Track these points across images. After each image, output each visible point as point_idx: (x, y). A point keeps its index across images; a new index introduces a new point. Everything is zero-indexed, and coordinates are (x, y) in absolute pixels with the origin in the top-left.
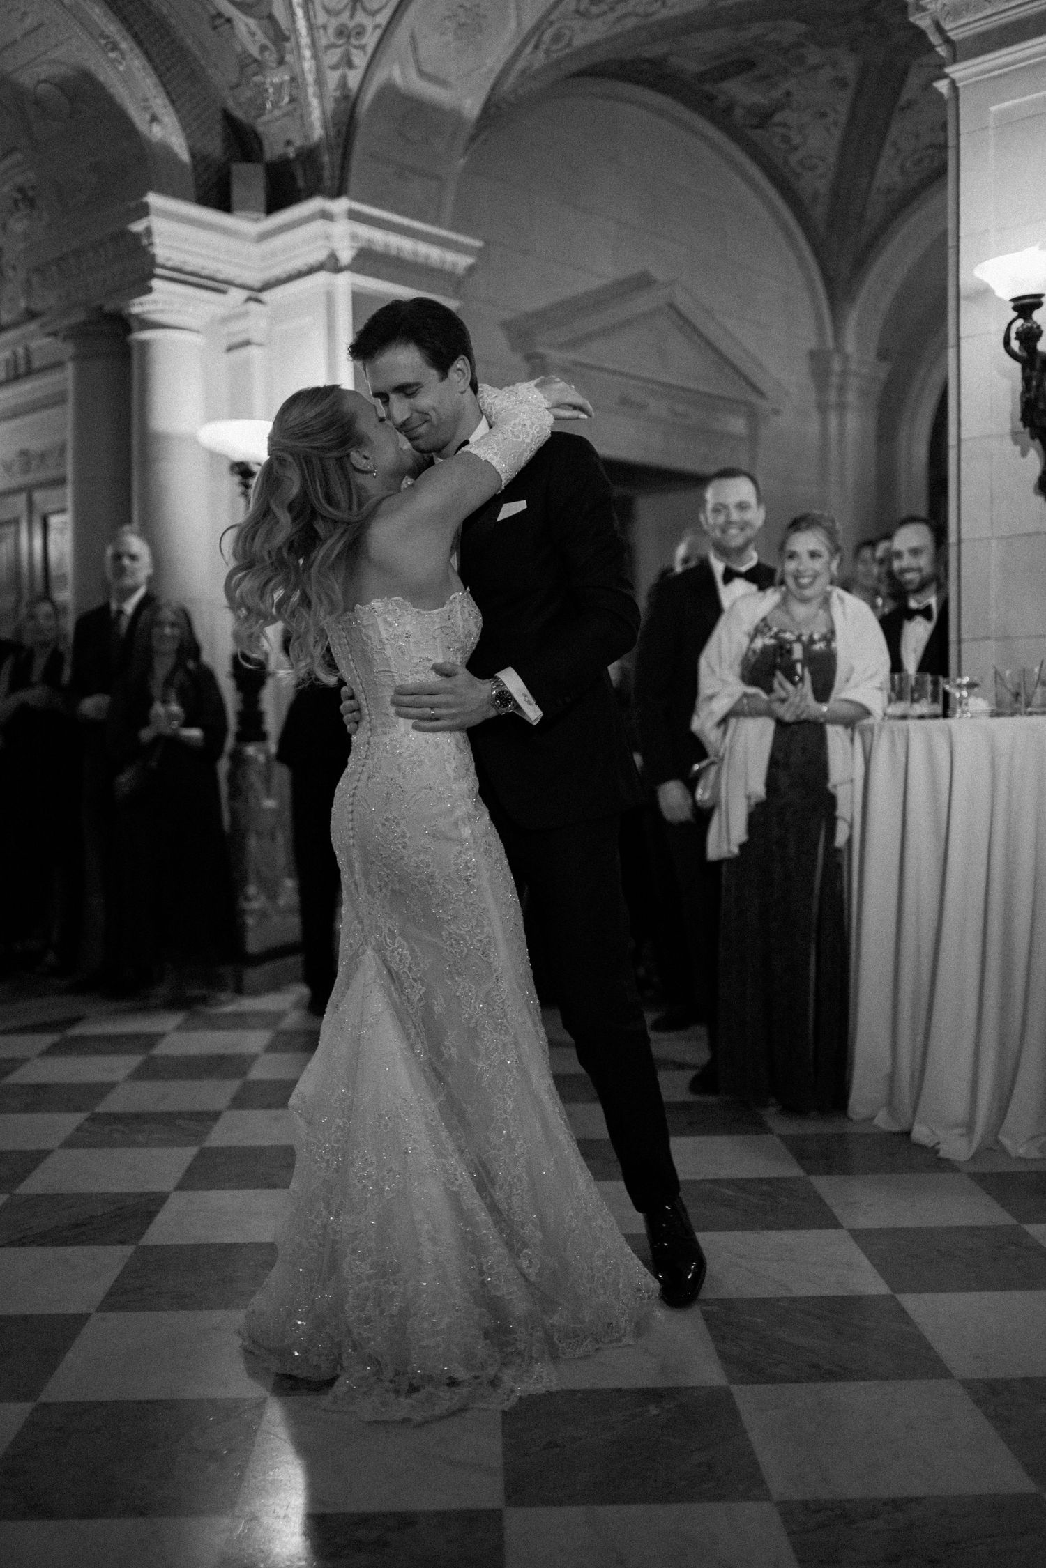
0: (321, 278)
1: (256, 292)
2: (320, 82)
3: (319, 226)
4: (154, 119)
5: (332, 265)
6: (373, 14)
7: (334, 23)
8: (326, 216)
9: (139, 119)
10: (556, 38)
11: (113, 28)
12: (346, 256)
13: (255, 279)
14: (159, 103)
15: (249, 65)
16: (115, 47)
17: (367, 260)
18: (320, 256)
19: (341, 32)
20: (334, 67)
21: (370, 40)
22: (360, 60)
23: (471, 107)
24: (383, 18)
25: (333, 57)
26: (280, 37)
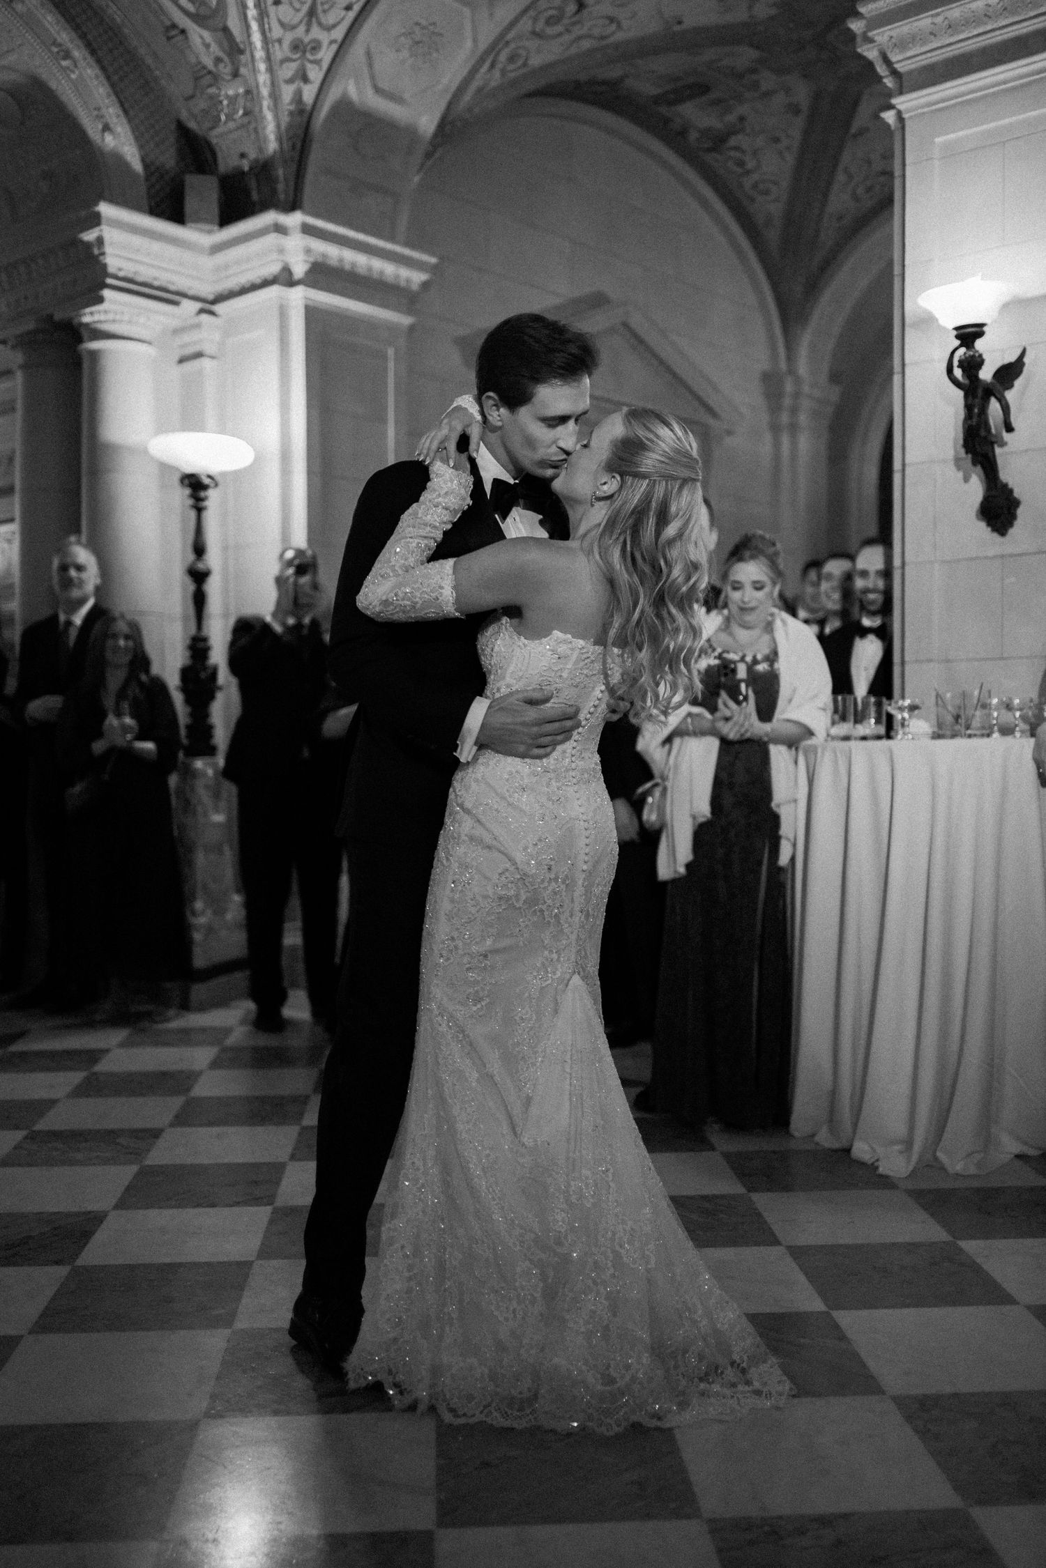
0: (274, 291)
1: (209, 305)
2: (275, 96)
3: (272, 239)
4: (107, 128)
5: (285, 278)
6: (329, 28)
7: (289, 37)
8: (280, 229)
9: (92, 129)
10: (512, 59)
11: (65, 37)
12: (299, 270)
13: (208, 291)
14: (112, 112)
15: (203, 77)
16: (67, 55)
17: (321, 275)
18: (274, 269)
19: (296, 46)
20: (290, 81)
21: (326, 55)
22: (316, 75)
23: (427, 124)
24: (339, 33)
25: (288, 70)
26: (235, 49)
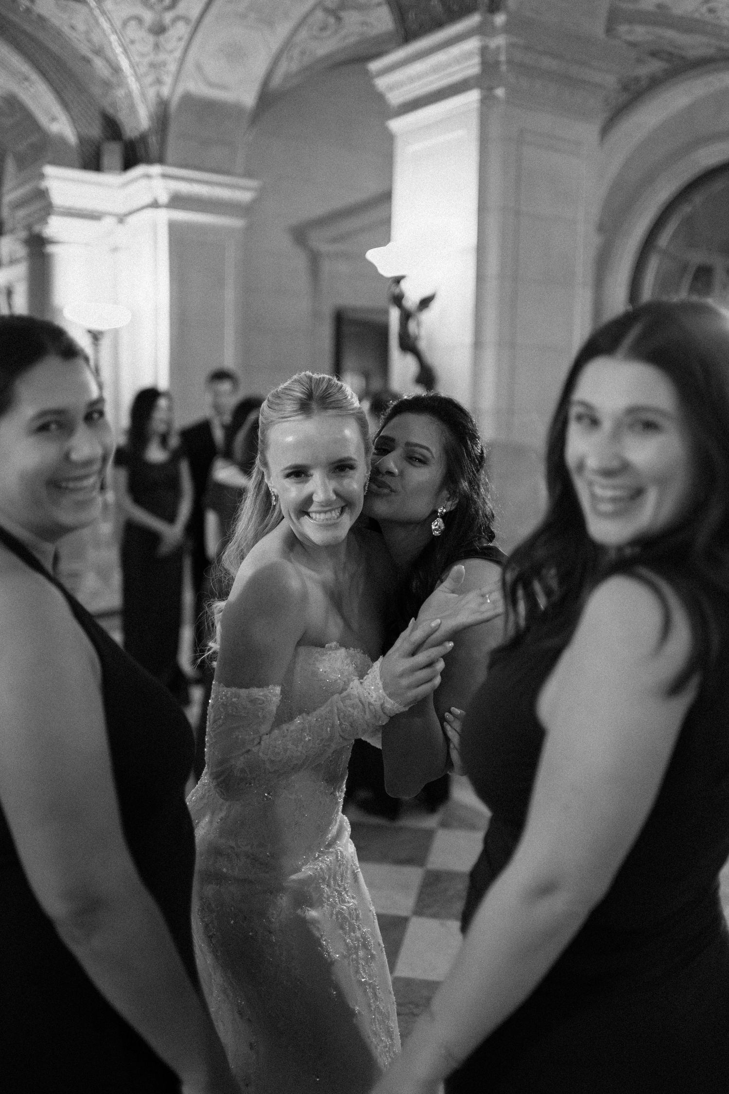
0: (149, 213)
1: (121, 219)
2: (143, 94)
3: (144, 182)
4: (54, 119)
5: (155, 205)
6: (171, 52)
7: (146, 61)
8: (148, 176)
9: (43, 120)
10: (303, 53)
11: (25, 68)
12: (164, 198)
13: (122, 209)
14: (57, 109)
15: (107, 85)
16: (26, 79)
17: (177, 201)
18: (148, 200)
19: (153, 65)
20: (151, 85)
21: (172, 67)
22: (168, 80)
24: (178, 54)
25: (149, 79)
26: (116, 70)
